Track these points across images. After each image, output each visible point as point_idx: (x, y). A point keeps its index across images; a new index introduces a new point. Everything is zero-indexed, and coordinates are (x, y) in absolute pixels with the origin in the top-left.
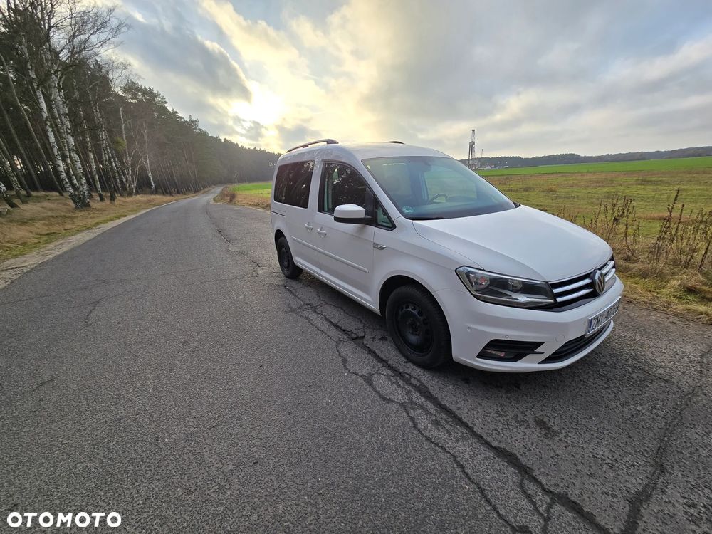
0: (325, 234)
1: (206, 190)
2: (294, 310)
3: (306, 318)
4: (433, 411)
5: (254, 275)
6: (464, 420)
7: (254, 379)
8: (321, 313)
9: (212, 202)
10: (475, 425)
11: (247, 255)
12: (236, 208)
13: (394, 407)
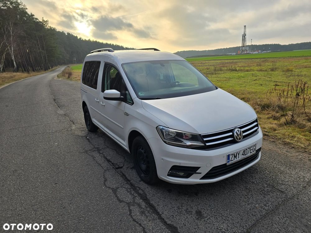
0: (104, 106)
1: (53, 69)
2: (86, 152)
3: (92, 156)
4: (143, 207)
5: (69, 129)
6: (159, 211)
7: (50, 191)
8: (102, 154)
9: (56, 78)
10: (163, 213)
11: (68, 116)
12: (71, 82)
13: (123, 204)
